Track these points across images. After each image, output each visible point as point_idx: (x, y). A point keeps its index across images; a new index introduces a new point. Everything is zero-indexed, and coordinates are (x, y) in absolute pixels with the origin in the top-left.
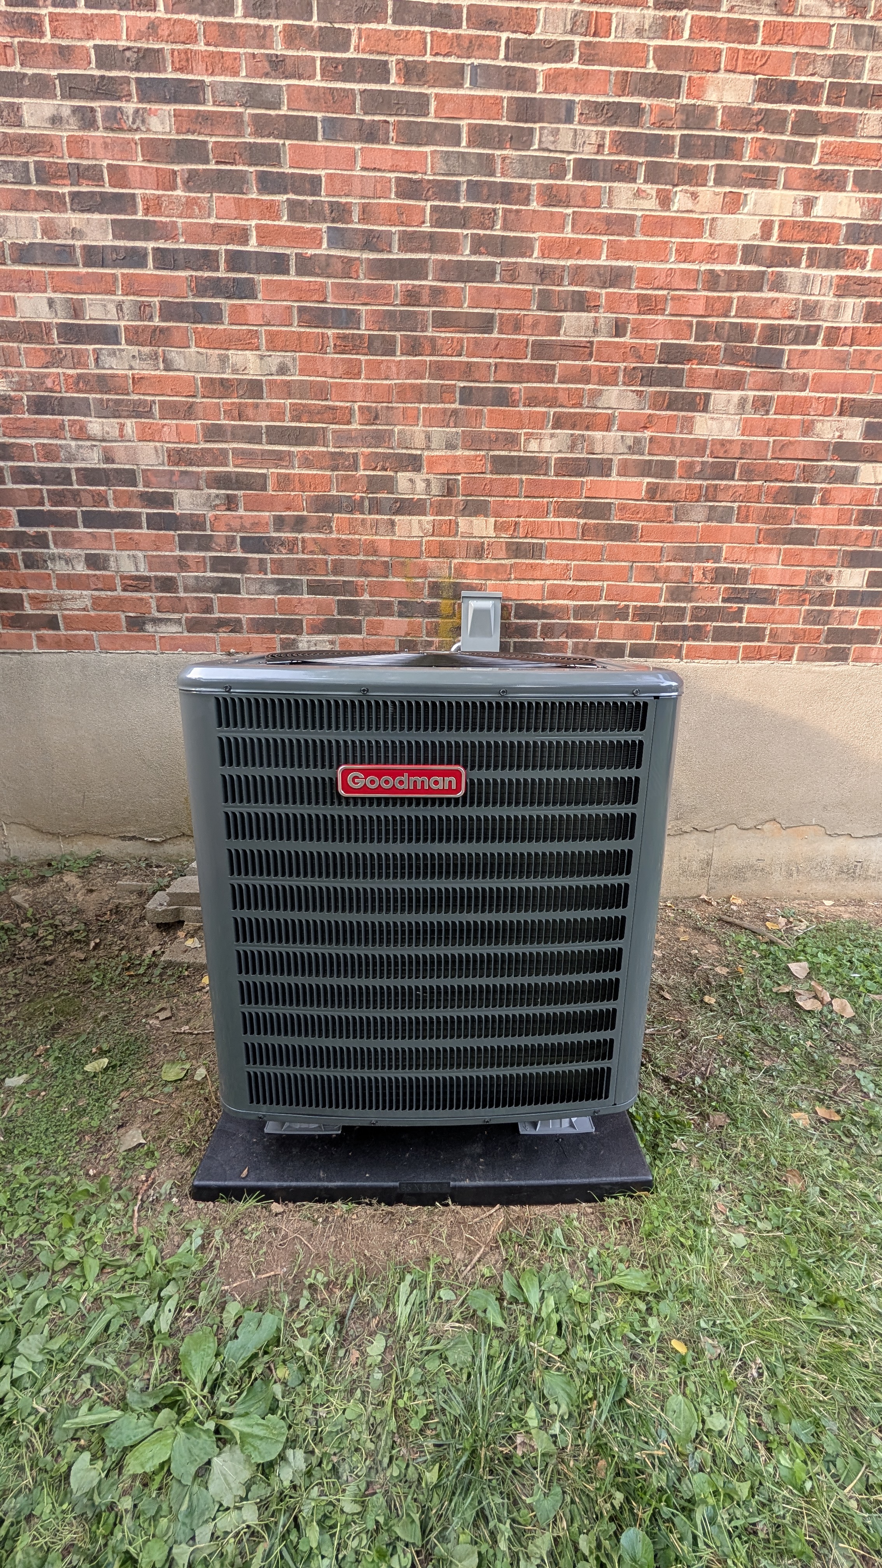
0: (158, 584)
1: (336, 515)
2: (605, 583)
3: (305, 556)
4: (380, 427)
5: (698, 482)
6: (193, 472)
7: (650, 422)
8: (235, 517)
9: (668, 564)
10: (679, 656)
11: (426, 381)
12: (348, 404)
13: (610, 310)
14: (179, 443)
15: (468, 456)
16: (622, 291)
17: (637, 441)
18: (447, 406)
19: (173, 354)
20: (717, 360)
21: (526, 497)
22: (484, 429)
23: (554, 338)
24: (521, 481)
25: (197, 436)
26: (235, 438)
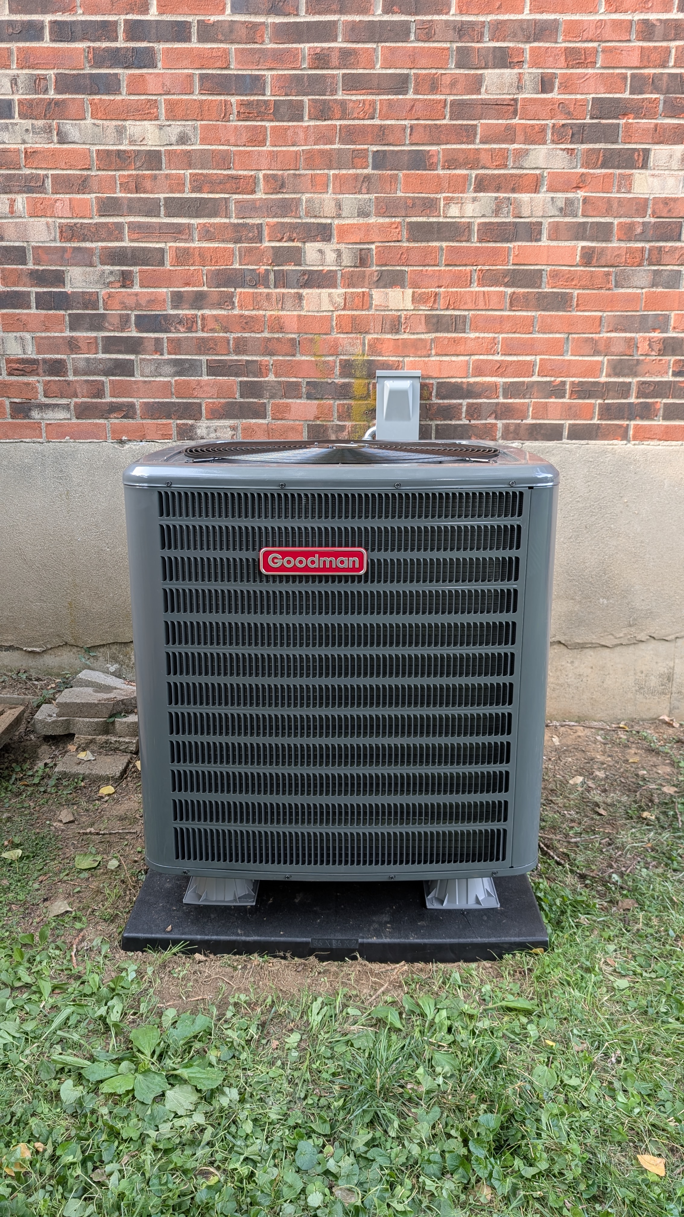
0: (47, 367)
1: (239, 290)
2: (538, 358)
3: (205, 335)
4: (287, 196)
5: (640, 245)
6: (86, 248)
7: (583, 181)
8: (129, 295)
9: (609, 335)
10: (625, 436)
11: (336, 146)
12: (253, 173)
13: (535, 64)
14: (72, 218)
15: (382, 224)
16: (547, 45)
17: (569, 202)
18: (359, 171)
19: (68, 127)
20: (656, 113)
21: (447, 265)
22: (399, 194)
23: (474, 97)
24: (441, 248)
25: (91, 210)
26: (131, 211)
